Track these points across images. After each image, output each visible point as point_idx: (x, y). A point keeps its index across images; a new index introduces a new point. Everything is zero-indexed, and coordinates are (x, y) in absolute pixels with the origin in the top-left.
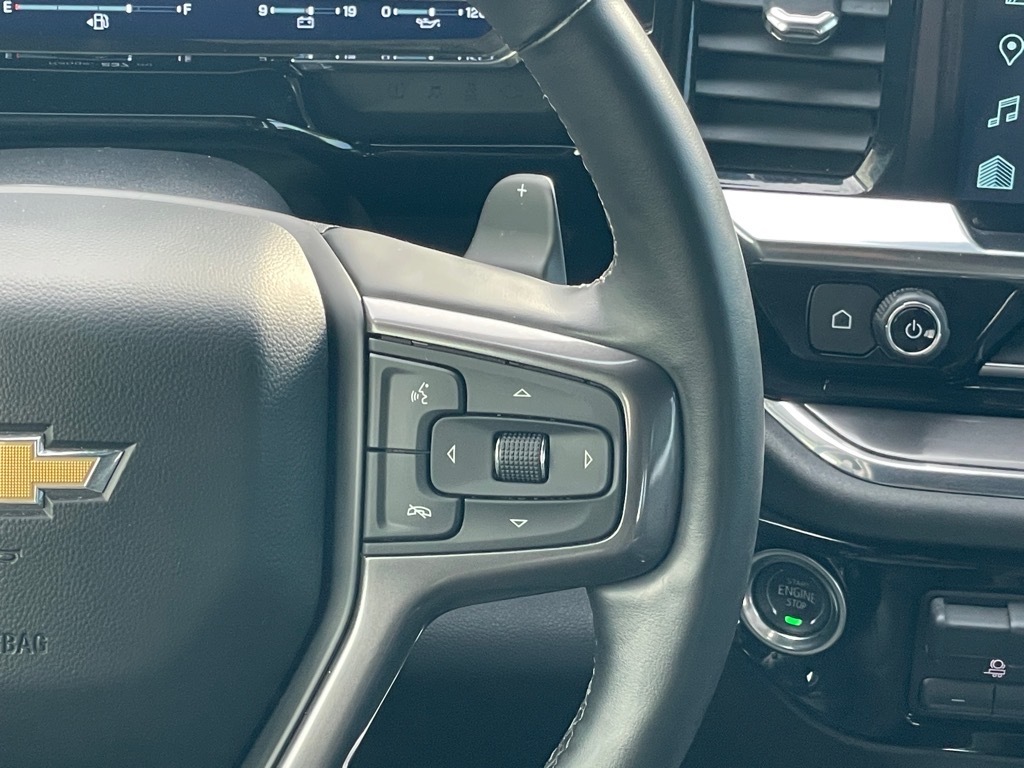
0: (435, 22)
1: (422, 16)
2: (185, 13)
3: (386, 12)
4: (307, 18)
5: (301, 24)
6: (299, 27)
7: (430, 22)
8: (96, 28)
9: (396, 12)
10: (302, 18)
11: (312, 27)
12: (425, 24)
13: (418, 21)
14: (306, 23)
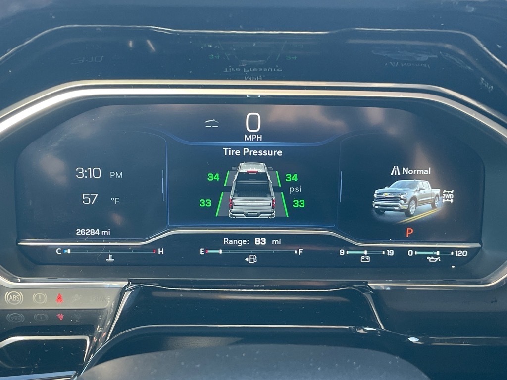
0: (437, 259)
1: (430, 256)
2: (299, 254)
3: (411, 252)
4: (366, 257)
5: (363, 260)
6: (361, 261)
7: (435, 259)
8: (250, 262)
9: (416, 253)
10: (363, 257)
11: (369, 261)
12: (432, 260)
13: (428, 258)
14: (365, 259)
